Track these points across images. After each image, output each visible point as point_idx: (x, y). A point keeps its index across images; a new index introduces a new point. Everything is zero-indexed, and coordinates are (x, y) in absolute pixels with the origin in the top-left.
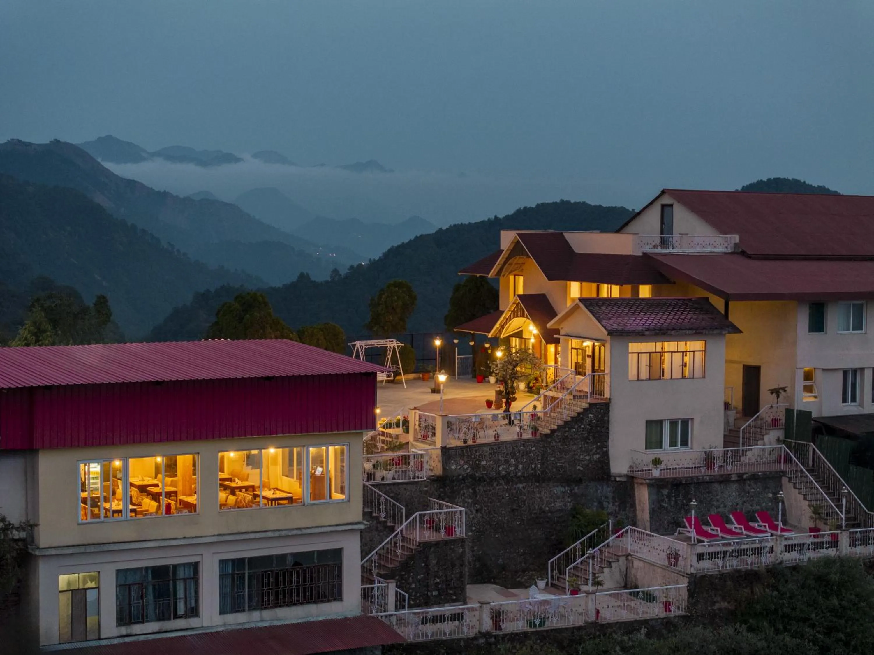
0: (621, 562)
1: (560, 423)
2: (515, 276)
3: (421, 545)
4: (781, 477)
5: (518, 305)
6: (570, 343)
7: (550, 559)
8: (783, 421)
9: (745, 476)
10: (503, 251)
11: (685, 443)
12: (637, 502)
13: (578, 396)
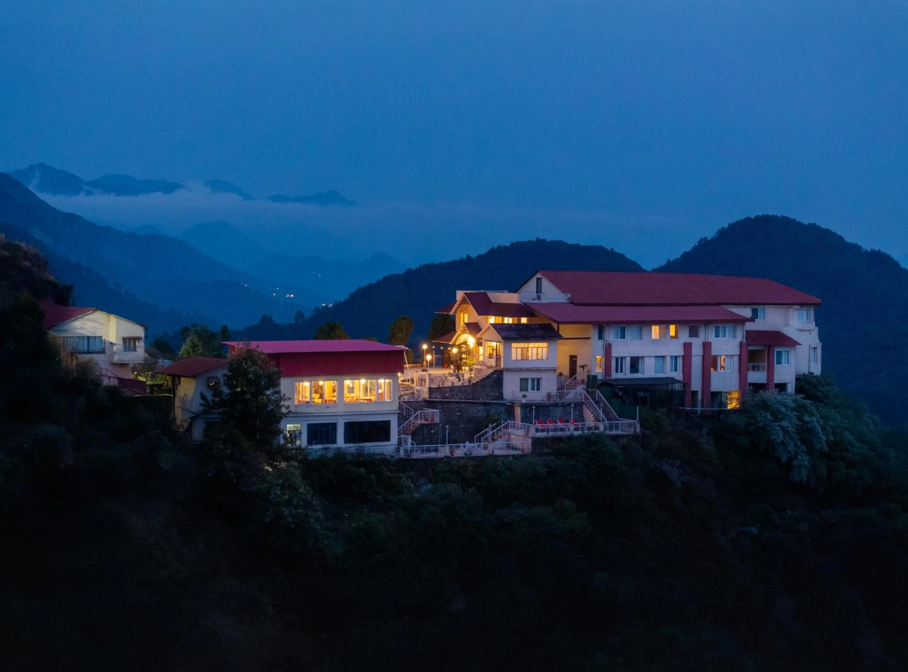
0: (506, 437)
1: (481, 378)
2: (464, 313)
3: (421, 425)
4: (582, 405)
5: (464, 328)
6: (487, 344)
7: (476, 435)
8: (586, 381)
9: (565, 404)
10: (457, 301)
11: (538, 389)
12: (516, 414)
13: (490, 367)
